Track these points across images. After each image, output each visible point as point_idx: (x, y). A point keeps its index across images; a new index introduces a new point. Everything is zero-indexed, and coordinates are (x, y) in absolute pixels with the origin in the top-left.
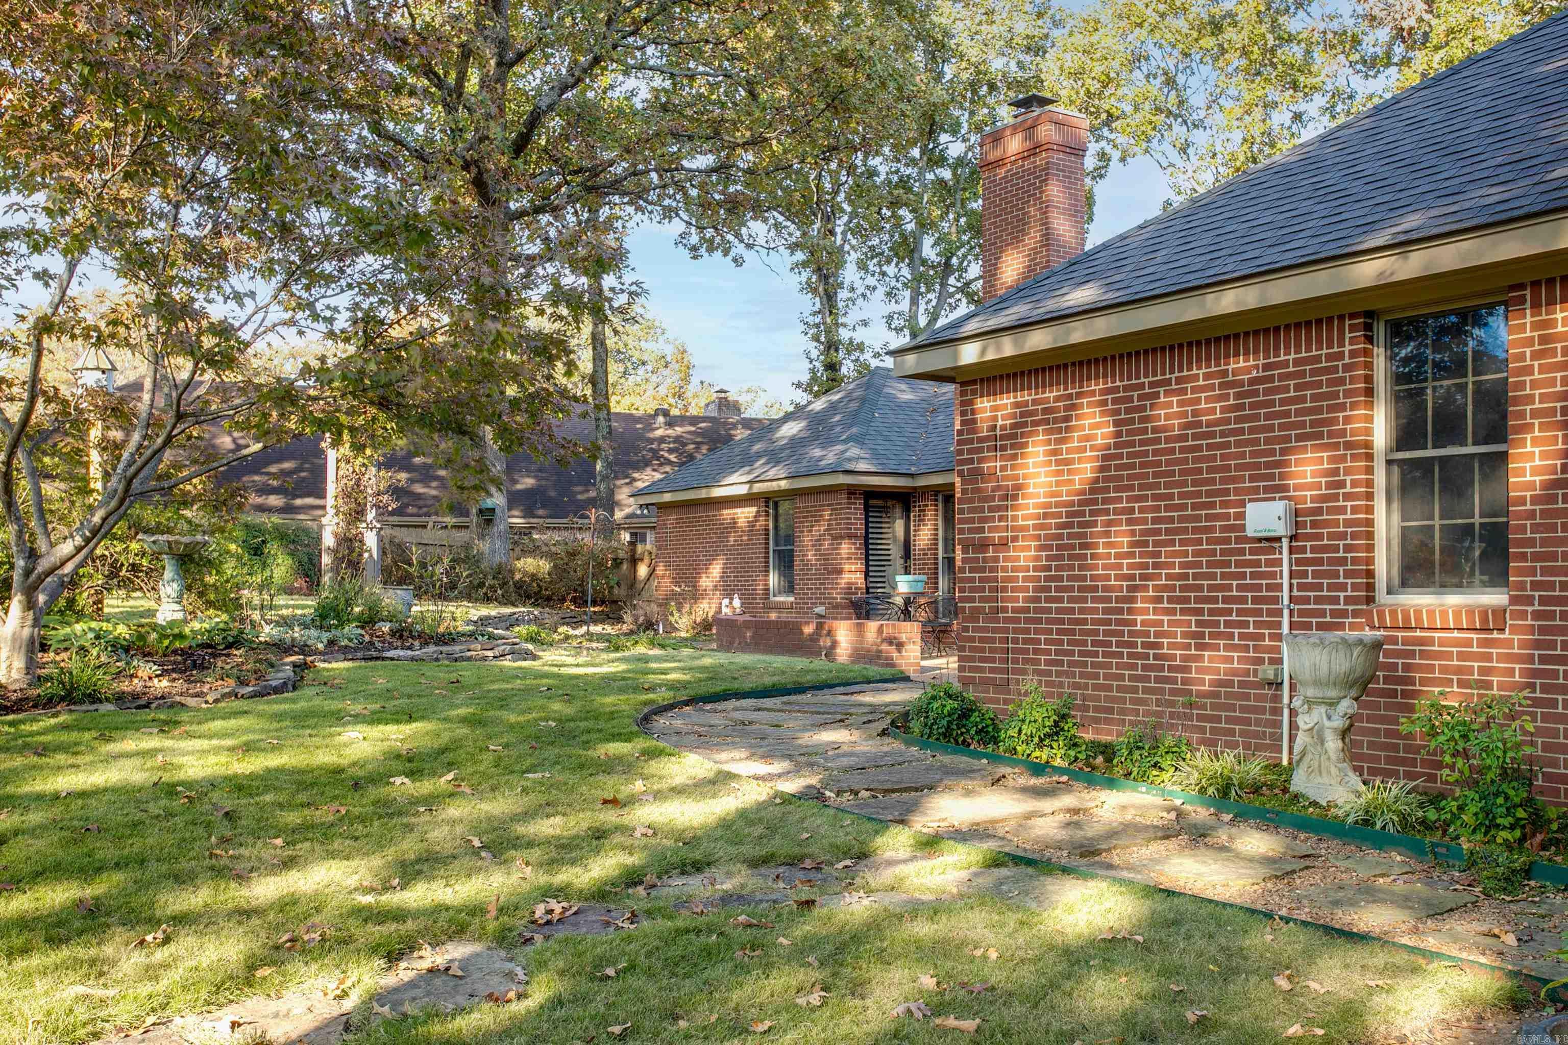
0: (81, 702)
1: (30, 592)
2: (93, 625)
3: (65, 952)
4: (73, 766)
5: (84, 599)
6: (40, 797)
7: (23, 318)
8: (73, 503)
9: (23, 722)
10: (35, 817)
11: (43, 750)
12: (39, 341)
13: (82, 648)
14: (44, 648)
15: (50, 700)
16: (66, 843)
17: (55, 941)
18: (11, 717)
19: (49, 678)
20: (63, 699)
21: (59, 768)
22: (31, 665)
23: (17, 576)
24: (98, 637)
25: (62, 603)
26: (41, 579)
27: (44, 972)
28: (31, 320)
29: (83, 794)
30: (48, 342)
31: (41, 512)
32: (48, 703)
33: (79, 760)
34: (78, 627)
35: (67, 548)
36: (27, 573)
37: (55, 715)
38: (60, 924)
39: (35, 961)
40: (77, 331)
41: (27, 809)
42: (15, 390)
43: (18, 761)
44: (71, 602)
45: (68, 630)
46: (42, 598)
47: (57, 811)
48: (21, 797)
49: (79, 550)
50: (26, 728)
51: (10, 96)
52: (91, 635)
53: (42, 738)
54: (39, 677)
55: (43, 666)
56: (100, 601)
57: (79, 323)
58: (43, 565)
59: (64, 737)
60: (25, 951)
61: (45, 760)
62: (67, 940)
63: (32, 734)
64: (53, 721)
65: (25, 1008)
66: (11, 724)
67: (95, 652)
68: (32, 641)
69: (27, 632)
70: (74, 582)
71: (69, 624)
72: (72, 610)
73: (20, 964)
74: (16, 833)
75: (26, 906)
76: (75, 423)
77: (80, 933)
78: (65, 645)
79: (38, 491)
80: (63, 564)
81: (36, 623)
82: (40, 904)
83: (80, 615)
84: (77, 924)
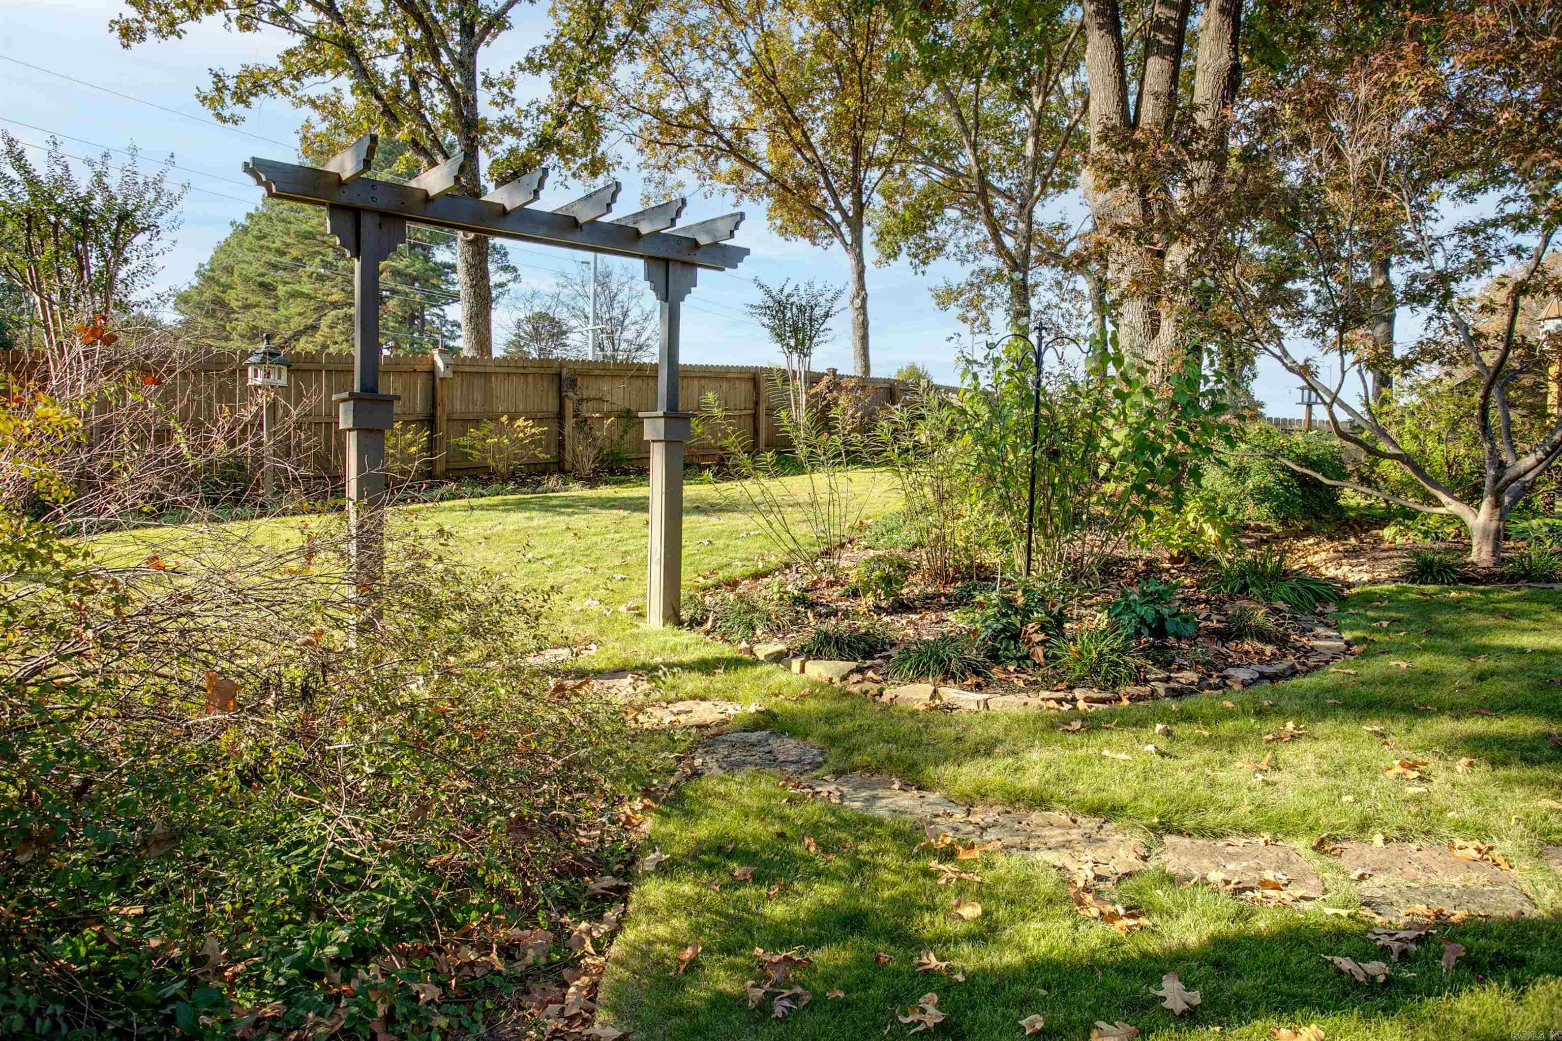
0: (1538, 580)
1: (1498, 495)
2: (1548, 521)
3: (1537, 772)
4: (1535, 630)
5: (1538, 501)
6: (1509, 650)
7: (1503, 285)
8: (1532, 425)
9: (1490, 591)
10: (1506, 664)
11: (1510, 615)
12: (1516, 301)
13: (1537, 538)
14: (1507, 538)
15: (1512, 576)
16: (1534, 689)
17: (1531, 762)
18: (1481, 587)
19: (1511, 560)
20: (1522, 577)
21: (1524, 630)
22: (1496, 549)
23: (1488, 482)
24: (1551, 531)
25: (1521, 503)
26: (1507, 484)
27: (1522, 782)
28: (1510, 287)
29: (1545, 652)
30: (1524, 301)
31: (1509, 434)
32: (1511, 580)
33: (1539, 626)
34: (1534, 523)
35: (1529, 460)
36: (1496, 479)
37: (1518, 589)
38: (1534, 749)
39: (1514, 772)
40: (1549, 289)
41: (1499, 658)
42: (1490, 342)
43: (1491, 621)
44: (1529, 502)
45: (1526, 524)
46: (1507, 499)
47: (1524, 661)
48: (1494, 648)
49: (1540, 462)
50: (1494, 596)
51: (1506, 115)
52: (1545, 529)
53: (1508, 606)
54: (1503, 559)
55: (1506, 550)
56: (1552, 503)
57: (1551, 282)
58: (1510, 474)
59: (1525, 606)
60: (1505, 764)
61: (1510, 623)
62: (1540, 763)
63: (1499, 602)
64: (1515, 593)
65: (1508, 805)
66: (1482, 592)
67: (1548, 542)
68: (1498, 531)
69: (1493, 525)
70: (1531, 487)
71: (1527, 520)
72: (1528, 510)
73: (1501, 772)
74: (1493, 674)
75: (1504, 730)
76: (1537, 364)
77: (1550, 761)
78: (1523, 535)
79: (1507, 417)
80: (1526, 472)
81: (1501, 518)
82: (1515, 731)
83: (1535, 514)
84: (1547, 752)
